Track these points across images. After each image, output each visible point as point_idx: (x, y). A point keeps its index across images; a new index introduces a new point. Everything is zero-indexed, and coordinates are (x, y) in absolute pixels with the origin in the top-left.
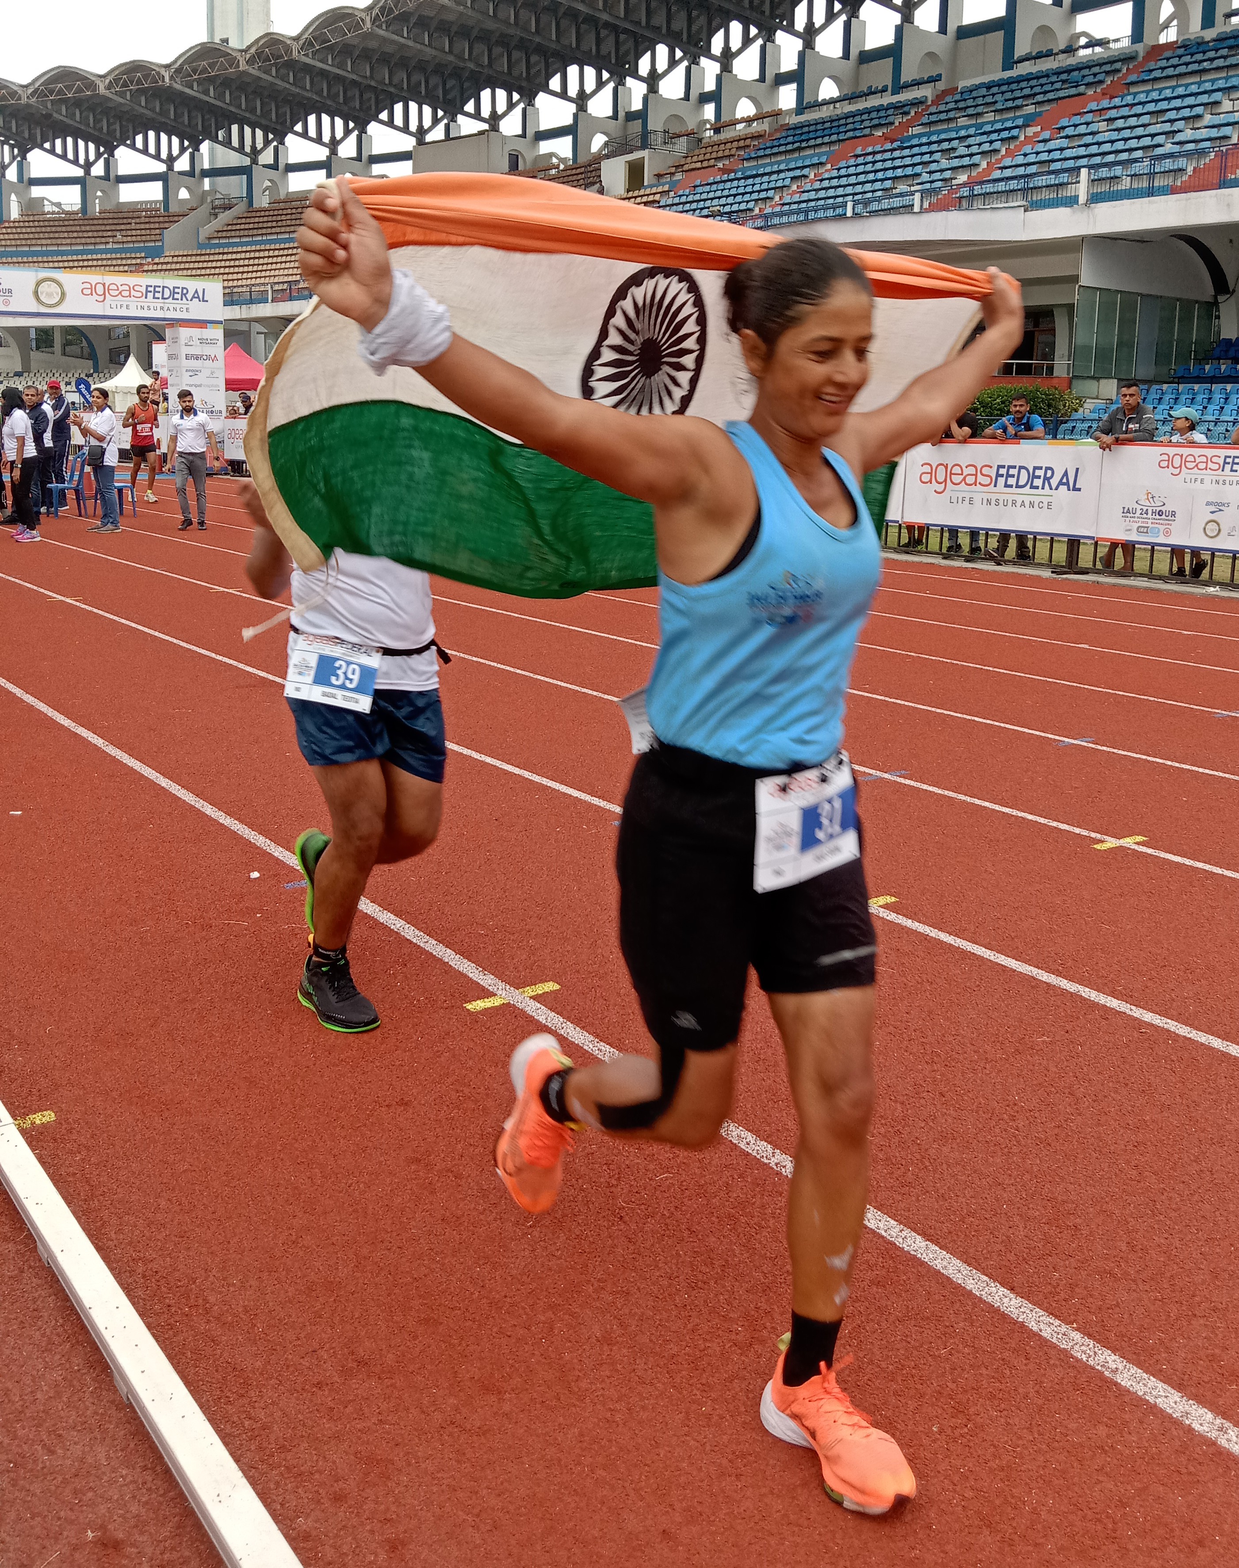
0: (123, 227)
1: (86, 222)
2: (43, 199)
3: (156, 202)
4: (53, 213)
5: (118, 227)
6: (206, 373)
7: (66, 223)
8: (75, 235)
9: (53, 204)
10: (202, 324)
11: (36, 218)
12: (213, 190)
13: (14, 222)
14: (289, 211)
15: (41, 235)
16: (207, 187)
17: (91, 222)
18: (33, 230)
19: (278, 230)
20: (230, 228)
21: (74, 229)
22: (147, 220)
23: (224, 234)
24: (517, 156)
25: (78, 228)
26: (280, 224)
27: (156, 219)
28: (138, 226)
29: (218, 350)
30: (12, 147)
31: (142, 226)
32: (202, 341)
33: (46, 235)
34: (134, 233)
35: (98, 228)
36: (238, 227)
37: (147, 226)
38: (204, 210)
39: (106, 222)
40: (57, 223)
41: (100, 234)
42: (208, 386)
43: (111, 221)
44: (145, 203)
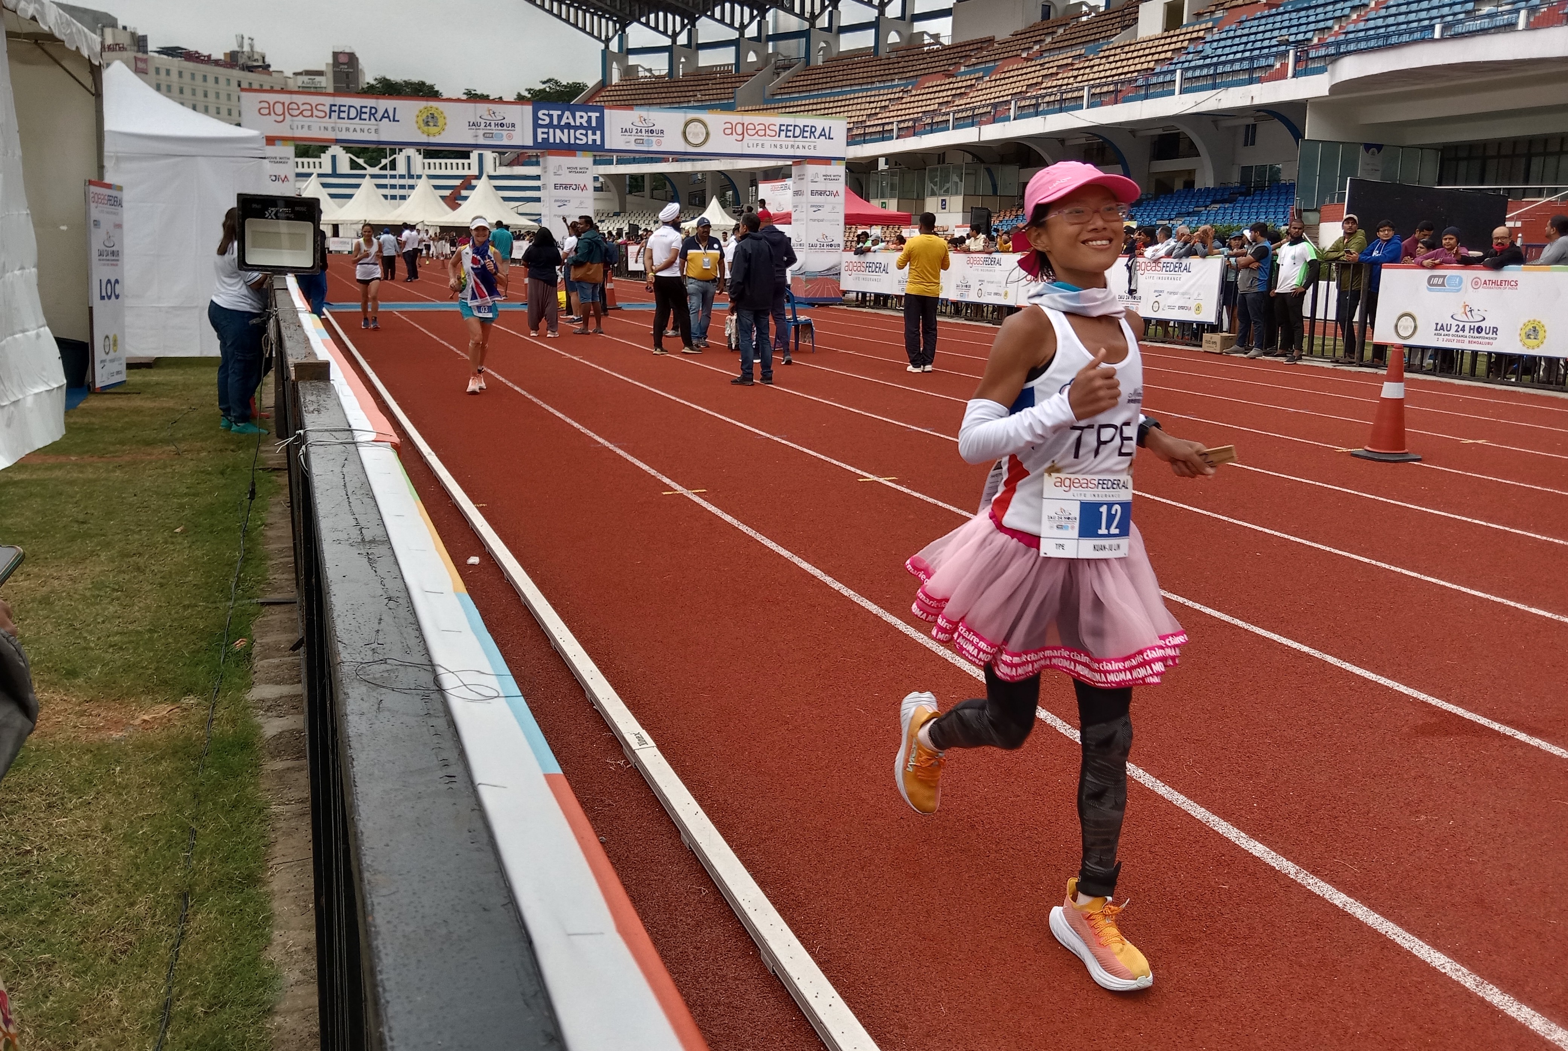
0: (702, 87)
1: (672, 84)
2: (637, 66)
3: (728, 65)
4: (646, 77)
5: (698, 88)
6: (828, 208)
7: (656, 85)
8: (664, 95)
9: (646, 70)
10: (826, 160)
11: (632, 82)
12: (776, 53)
13: (615, 86)
14: (841, 68)
15: (637, 97)
16: (770, 51)
17: (676, 84)
18: (630, 92)
19: (832, 85)
20: (790, 85)
21: (662, 90)
22: (722, 81)
23: (786, 90)
24: (1050, 7)
25: (666, 90)
26: (833, 79)
27: (729, 80)
28: (714, 87)
29: (840, 186)
30: (615, 22)
31: (718, 86)
32: (826, 177)
33: (641, 97)
34: (711, 92)
35: (682, 89)
36: (797, 84)
37: (722, 86)
38: (769, 69)
39: (688, 83)
40: (648, 86)
41: (684, 94)
42: (830, 221)
43: (692, 83)
44: (720, 66)
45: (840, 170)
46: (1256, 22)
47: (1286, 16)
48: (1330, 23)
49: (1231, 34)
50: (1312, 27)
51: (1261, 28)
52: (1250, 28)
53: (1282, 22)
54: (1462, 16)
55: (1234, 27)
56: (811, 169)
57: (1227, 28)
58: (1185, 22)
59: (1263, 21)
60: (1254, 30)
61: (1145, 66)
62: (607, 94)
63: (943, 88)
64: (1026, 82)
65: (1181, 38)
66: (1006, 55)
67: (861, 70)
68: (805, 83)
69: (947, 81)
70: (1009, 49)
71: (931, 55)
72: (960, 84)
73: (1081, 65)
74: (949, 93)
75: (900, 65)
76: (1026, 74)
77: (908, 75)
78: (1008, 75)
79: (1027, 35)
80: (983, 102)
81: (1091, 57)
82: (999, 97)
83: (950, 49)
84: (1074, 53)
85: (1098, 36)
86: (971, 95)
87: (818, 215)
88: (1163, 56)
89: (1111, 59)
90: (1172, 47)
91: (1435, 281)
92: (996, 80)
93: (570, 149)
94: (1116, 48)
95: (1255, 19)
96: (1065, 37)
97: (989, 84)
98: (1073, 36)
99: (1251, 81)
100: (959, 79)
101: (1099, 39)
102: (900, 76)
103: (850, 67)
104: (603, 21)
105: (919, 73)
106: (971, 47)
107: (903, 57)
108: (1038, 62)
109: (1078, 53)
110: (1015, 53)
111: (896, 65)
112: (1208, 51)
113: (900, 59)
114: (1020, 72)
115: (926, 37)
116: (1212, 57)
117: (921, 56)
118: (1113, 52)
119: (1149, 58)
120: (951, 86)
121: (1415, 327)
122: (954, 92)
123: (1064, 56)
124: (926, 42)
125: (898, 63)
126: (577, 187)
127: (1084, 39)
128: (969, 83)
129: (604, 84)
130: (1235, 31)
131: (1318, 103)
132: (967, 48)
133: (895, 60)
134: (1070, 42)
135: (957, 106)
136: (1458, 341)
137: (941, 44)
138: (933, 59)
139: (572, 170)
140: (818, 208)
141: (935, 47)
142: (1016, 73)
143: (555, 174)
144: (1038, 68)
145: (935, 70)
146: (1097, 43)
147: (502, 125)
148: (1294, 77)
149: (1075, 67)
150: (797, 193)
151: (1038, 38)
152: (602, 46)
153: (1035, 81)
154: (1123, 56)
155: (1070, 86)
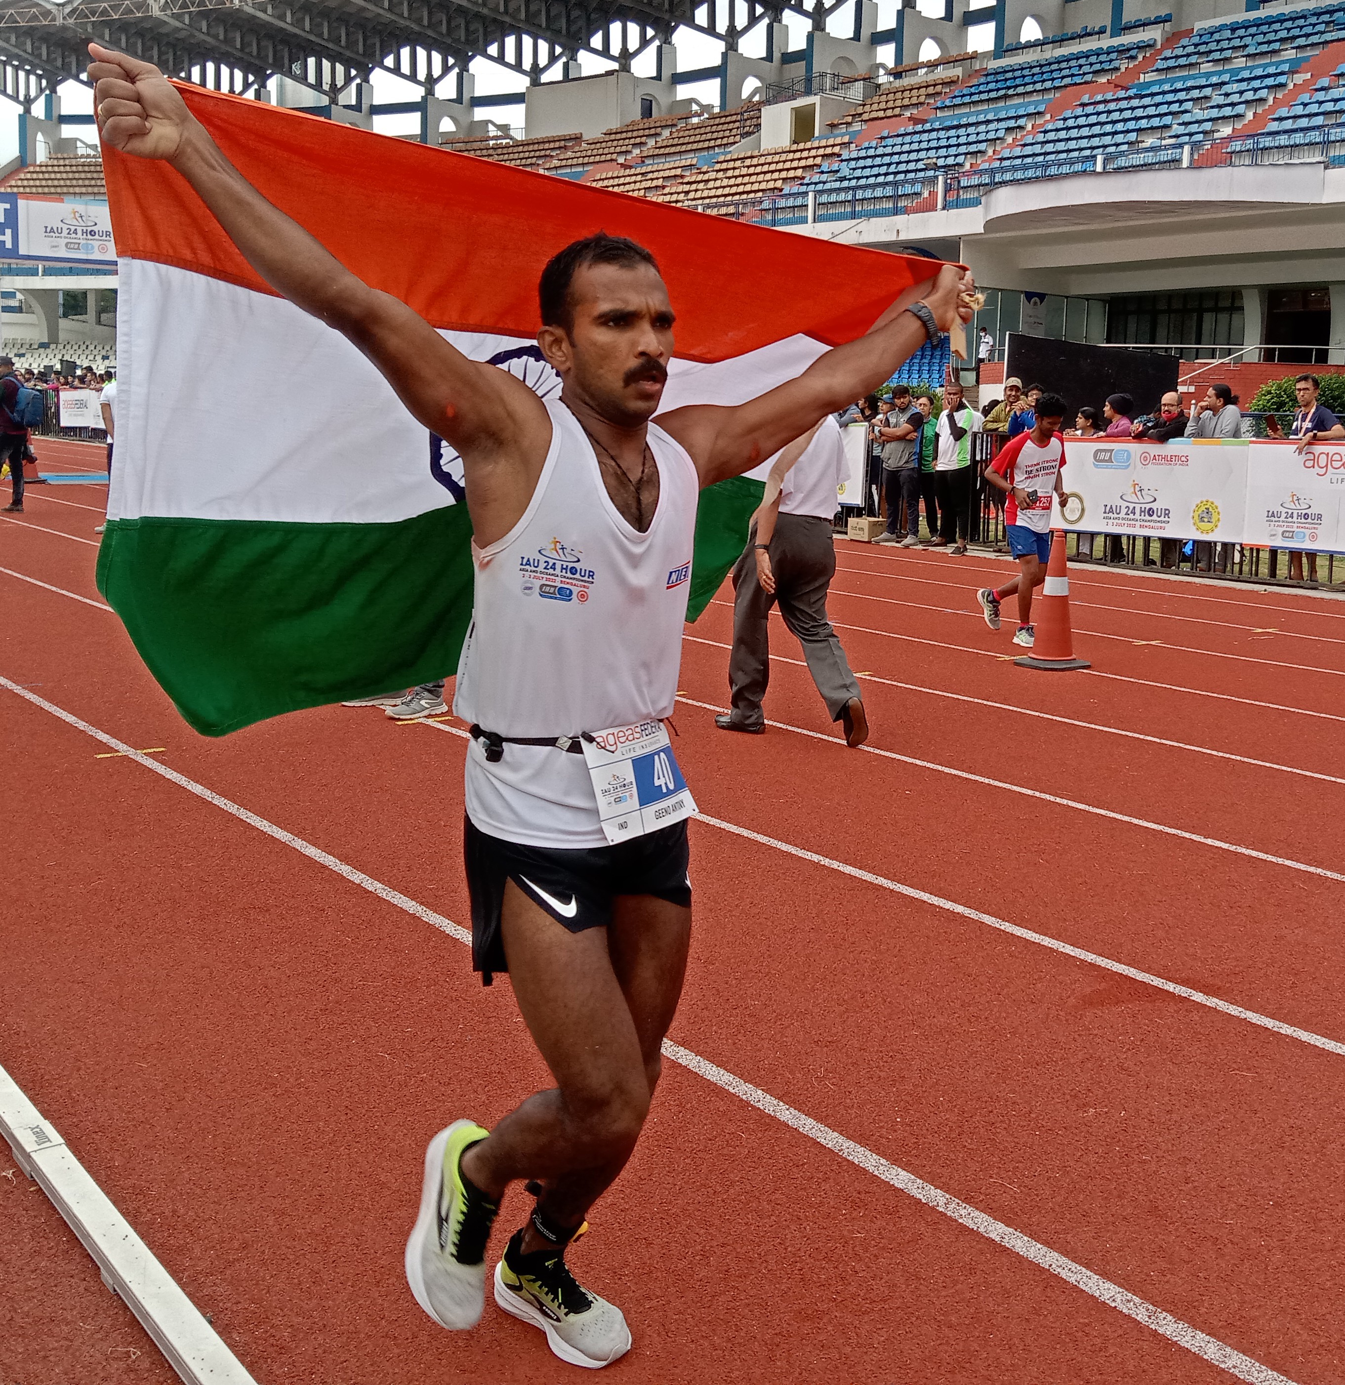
2: (76, 139)
4: (88, 156)
9: (88, 146)
11: (67, 162)
13: (41, 166)
15: (74, 182)
18: (64, 176)
24: (651, 101)
30: (39, 77)
33: (81, 182)
40: (92, 168)
46: (899, 140)
47: (934, 135)
48: (982, 147)
49: (871, 152)
50: (963, 149)
51: (906, 148)
52: (893, 146)
53: (929, 141)
54: (1124, 147)
55: (874, 144)
57: (866, 145)
58: (817, 134)
59: (908, 139)
60: (897, 149)
61: (771, 185)
62: (29, 176)
65: (813, 153)
66: (597, 158)
70: (601, 151)
71: (499, 152)
73: (693, 179)
76: (624, 184)
79: (624, 135)
81: (704, 169)
83: (523, 145)
84: (683, 163)
85: (712, 143)
88: (791, 174)
89: (730, 173)
90: (803, 163)
91: (1102, 456)
94: (734, 160)
95: (898, 136)
96: (671, 142)
98: (682, 141)
99: (896, 212)
101: (713, 147)
104: (22, 75)
106: (552, 145)
108: (638, 171)
109: (688, 162)
110: (609, 157)
112: (845, 171)
114: (617, 181)
115: (491, 127)
116: (850, 179)
117: (484, 153)
118: (731, 165)
119: (776, 175)
121: (1083, 510)
123: (672, 165)
124: (491, 134)
127: (695, 146)
129: (23, 162)
130: (876, 148)
131: (972, 240)
132: (547, 146)
134: (678, 149)
136: (1129, 526)
137: (511, 138)
138: (501, 157)
141: (504, 142)
142: (611, 182)
144: (639, 178)
146: (711, 152)
148: (944, 208)
149: (686, 180)
151: (638, 140)
152: (20, 109)
153: (636, 194)
154: (744, 171)
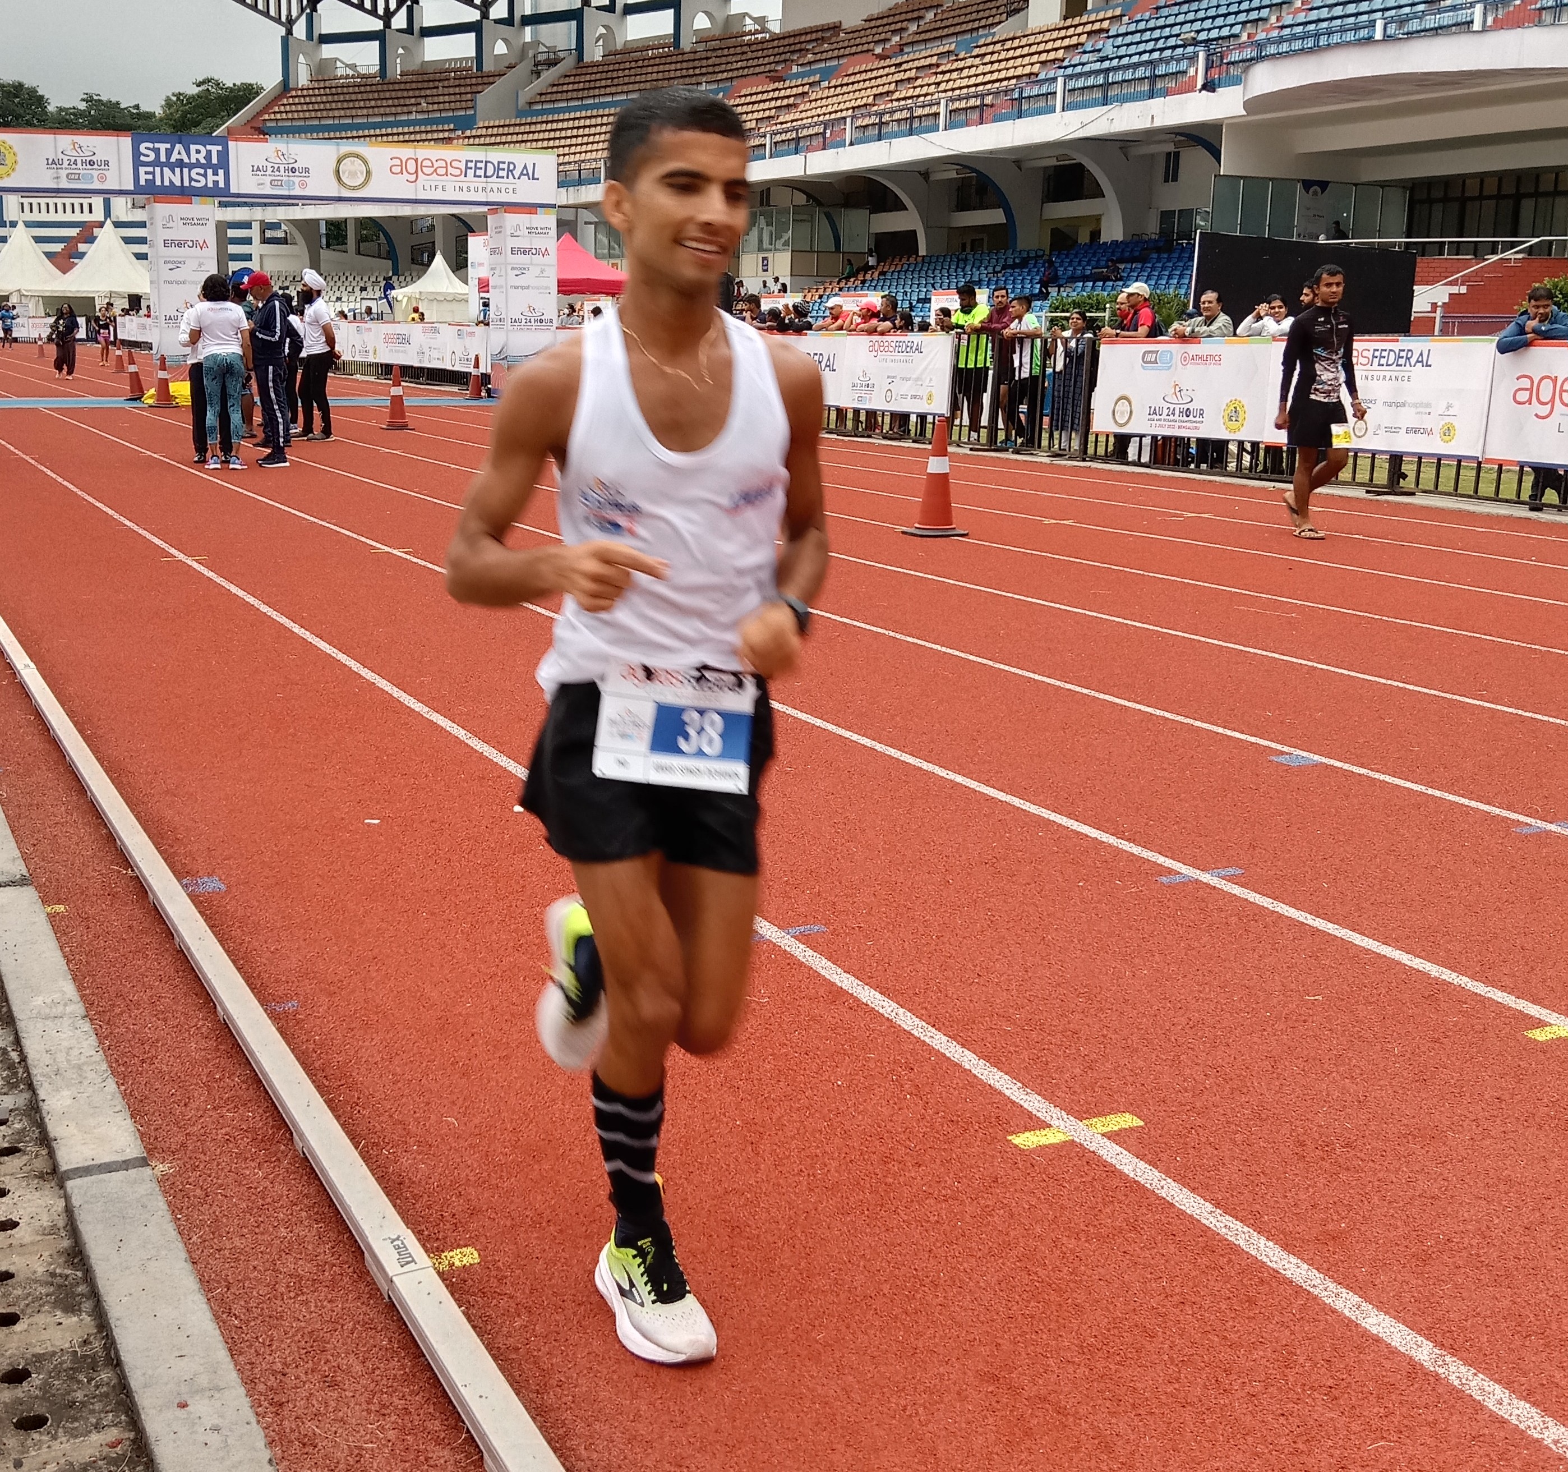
0: (428, 92)
2: (337, 59)
3: (467, 59)
4: (347, 77)
5: (423, 93)
6: (535, 271)
7: (362, 89)
8: (373, 103)
9: (347, 66)
10: (531, 208)
11: (327, 84)
12: (535, 43)
13: (302, 90)
14: (627, 66)
15: (334, 106)
16: (528, 38)
17: (391, 87)
18: (325, 99)
19: (613, 90)
20: (555, 89)
21: (371, 96)
22: (457, 82)
23: (548, 97)
25: (376, 95)
26: (616, 81)
27: (468, 82)
28: (446, 91)
29: (550, 242)
31: (452, 90)
32: (531, 230)
33: (339, 105)
34: (441, 99)
35: (400, 94)
36: (565, 88)
37: (457, 90)
38: (525, 68)
39: (408, 86)
40: (351, 90)
41: (402, 102)
42: (538, 288)
43: (414, 86)
44: (456, 60)
45: (548, 220)
48: (1264, 13)
49: (1142, 26)
50: (1242, 17)
51: (1181, 18)
52: (1166, 17)
55: (1147, 15)
56: (512, 220)
57: (1138, 17)
58: (1089, 7)
60: (1171, 20)
61: (1027, 70)
62: (291, 101)
63: (765, 96)
64: (875, 91)
65: (1080, 30)
66: (854, 50)
67: (655, 69)
68: (576, 86)
69: (772, 86)
70: (858, 41)
71: (754, 48)
72: (788, 92)
73: (948, 67)
74: (773, 104)
75: (710, 62)
76: (876, 78)
77: (720, 76)
78: (852, 79)
79: (885, 21)
80: (816, 119)
81: (961, 56)
82: (836, 112)
83: (779, 39)
84: (941, 49)
85: (976, 24)
86: (802, 107)
87: (521, 281)
88: (1052, 55)
89: (987, 59)
90: (1067, 42)
91: (1149, 357)
92: (836, 87)
93: (184, 194)
94: (994, 43)
96: (933, 26)
97: (826, 93)
98: (945, 23)
99: (1154, 94)
100: (787, 84)
101: (977, 29)
102: (709, 78)
103: (640, 63)
105: (735, 74)
106: (808, 37)
107: (714, 50)
108: (894, 61)
109: (946, 48)
110: (866, 47)
111: (704, 63)
112: (1109, 50)
113: (709, 54)
114: (869, 75)
115: (748, 21)
116: (1111, 59)
117: (739, 50)
118: (991, 48)
119: (1035, 58)
120: (776, 94)
121: (1131, 412)
122: (779, 103)
123: (929, 52)
124: (747, 29)
125: (707, 58)
126: (195, 244)
127: (958, 29)
128: (800, 90)
129: (285, 87)
130: (1148, 21)
131: (1235, 124)
132: (803, 38)
133: (704, 55)
134: (940, 33)
135: (782, 123)
136: (1169, 427)
137: (769, 31)
138: (755, 55)
139: (186, 221)
140: (521, 271)
141: (759, 36)
142: (864, 76)
143: (164, 227)
144: (893, 69)
145: (757, 70)
146: (975, 34)
147: (91, 163)
148: (1204, 87)
149: (940, 70)
150: (494, 251)
151: (899, 26)
152: (283, 31)
153: (886, 88)
154: (1003, 55)
155: (929, 98)
